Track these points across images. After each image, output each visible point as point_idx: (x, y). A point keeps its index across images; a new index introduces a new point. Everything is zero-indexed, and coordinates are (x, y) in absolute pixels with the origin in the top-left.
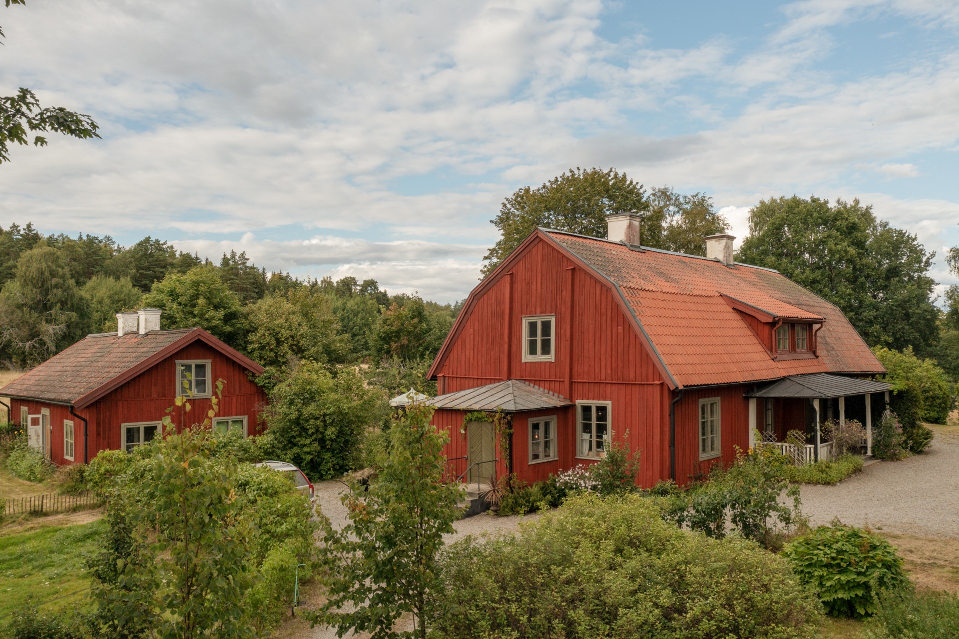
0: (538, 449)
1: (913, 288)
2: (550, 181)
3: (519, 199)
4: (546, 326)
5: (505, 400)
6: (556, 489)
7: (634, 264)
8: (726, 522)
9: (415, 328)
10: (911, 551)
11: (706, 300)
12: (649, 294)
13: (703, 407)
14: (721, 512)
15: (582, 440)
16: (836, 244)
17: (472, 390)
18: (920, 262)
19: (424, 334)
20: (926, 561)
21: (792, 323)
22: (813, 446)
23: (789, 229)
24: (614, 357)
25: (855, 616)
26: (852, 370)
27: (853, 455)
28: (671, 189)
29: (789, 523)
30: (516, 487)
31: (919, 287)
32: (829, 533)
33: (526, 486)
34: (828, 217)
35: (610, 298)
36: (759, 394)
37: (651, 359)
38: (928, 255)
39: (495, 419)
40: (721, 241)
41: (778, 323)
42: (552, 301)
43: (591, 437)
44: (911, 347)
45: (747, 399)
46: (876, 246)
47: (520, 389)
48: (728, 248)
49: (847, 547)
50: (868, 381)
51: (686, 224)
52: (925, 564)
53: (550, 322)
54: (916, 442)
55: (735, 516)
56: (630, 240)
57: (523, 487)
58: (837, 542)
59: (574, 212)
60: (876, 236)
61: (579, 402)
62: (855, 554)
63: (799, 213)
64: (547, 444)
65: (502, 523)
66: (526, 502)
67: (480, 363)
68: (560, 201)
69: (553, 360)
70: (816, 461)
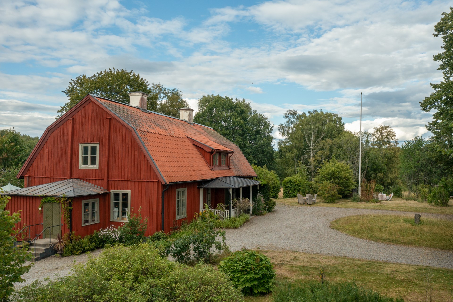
0: (88, 217)
1: (266, 140)
2: (97, 73)
3: (79, 81)
4: (94, 150)
5: (68, 190)
6: (98, 239)
7: (144, 118)
8: (190, 251)
9: (12, 148)
10: (273, 258)
11: (180, 139)
12: (152, 135)
13: (178, 192)
14: (189, 247)
15: (114, 212)
16: (236, 118)
17: (47, 185)
18: (268, 129)
19: (19, 152)
20: (279, 263)
21: (220, 152)
22: (228, 211)
23: (216, 110)
24: (132, 167)
25: (253, 294)
26: (244, 175)
27: (245, 214)
28: (162, 85)
29: (220, 249)
30: (74, 239)
31: (268, 140)
32: (242, 255)
33: (80, 238)
34: (233, 106)
35: (131, 135)
36: (205, 186)
37: (152, 168)
38: (271, 126)
39: (61, 201)
40: (187, 112)
41: (214, 152)
42: (97, 136)
43: (119, 210)
44: (266, 165)
45: (199, 189)
46: (251, 121)
47: (77, 184)
48: (190, 115)
49: (250, 261)
50: (251, 180)
51: (169, 103)
52: (279, 264)
53: (96, 147)
54: (269, 207)
55: (195, 248)
56: (142, 106)
57: (78, 239)
58: (245, 259)
59: (111, 91)
60: (252, 116)
61: (112, 191)
62: (254, 264)
63: (220, 103)
64: (93, 215)
65: (65, 261)
66: (80, 247)
67: (52, 169)
68: (103, 84)
69: (98, 168)
70: (230, 217)
